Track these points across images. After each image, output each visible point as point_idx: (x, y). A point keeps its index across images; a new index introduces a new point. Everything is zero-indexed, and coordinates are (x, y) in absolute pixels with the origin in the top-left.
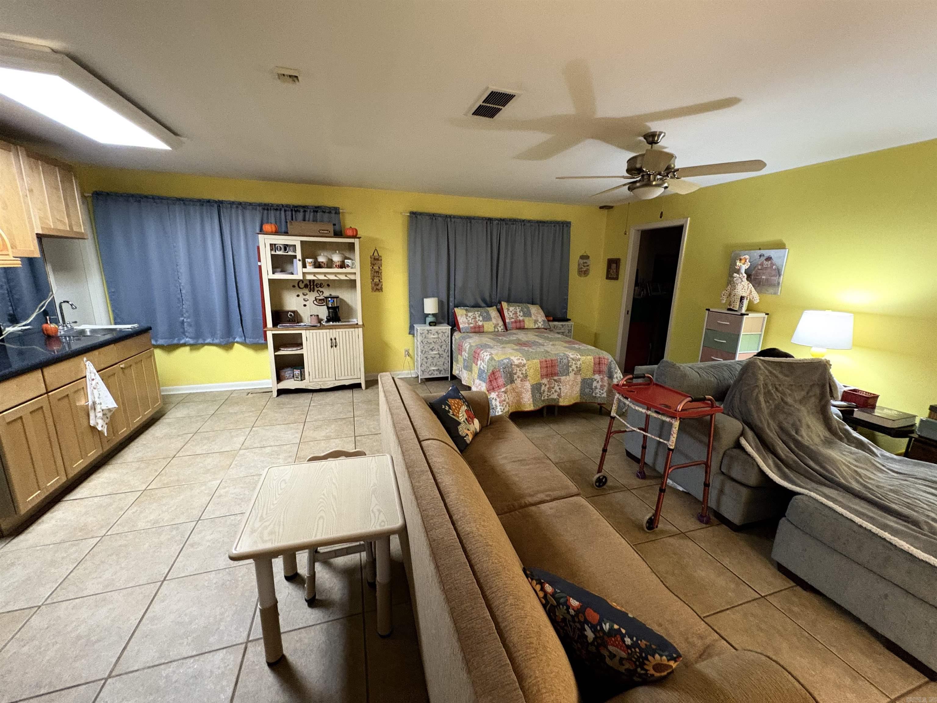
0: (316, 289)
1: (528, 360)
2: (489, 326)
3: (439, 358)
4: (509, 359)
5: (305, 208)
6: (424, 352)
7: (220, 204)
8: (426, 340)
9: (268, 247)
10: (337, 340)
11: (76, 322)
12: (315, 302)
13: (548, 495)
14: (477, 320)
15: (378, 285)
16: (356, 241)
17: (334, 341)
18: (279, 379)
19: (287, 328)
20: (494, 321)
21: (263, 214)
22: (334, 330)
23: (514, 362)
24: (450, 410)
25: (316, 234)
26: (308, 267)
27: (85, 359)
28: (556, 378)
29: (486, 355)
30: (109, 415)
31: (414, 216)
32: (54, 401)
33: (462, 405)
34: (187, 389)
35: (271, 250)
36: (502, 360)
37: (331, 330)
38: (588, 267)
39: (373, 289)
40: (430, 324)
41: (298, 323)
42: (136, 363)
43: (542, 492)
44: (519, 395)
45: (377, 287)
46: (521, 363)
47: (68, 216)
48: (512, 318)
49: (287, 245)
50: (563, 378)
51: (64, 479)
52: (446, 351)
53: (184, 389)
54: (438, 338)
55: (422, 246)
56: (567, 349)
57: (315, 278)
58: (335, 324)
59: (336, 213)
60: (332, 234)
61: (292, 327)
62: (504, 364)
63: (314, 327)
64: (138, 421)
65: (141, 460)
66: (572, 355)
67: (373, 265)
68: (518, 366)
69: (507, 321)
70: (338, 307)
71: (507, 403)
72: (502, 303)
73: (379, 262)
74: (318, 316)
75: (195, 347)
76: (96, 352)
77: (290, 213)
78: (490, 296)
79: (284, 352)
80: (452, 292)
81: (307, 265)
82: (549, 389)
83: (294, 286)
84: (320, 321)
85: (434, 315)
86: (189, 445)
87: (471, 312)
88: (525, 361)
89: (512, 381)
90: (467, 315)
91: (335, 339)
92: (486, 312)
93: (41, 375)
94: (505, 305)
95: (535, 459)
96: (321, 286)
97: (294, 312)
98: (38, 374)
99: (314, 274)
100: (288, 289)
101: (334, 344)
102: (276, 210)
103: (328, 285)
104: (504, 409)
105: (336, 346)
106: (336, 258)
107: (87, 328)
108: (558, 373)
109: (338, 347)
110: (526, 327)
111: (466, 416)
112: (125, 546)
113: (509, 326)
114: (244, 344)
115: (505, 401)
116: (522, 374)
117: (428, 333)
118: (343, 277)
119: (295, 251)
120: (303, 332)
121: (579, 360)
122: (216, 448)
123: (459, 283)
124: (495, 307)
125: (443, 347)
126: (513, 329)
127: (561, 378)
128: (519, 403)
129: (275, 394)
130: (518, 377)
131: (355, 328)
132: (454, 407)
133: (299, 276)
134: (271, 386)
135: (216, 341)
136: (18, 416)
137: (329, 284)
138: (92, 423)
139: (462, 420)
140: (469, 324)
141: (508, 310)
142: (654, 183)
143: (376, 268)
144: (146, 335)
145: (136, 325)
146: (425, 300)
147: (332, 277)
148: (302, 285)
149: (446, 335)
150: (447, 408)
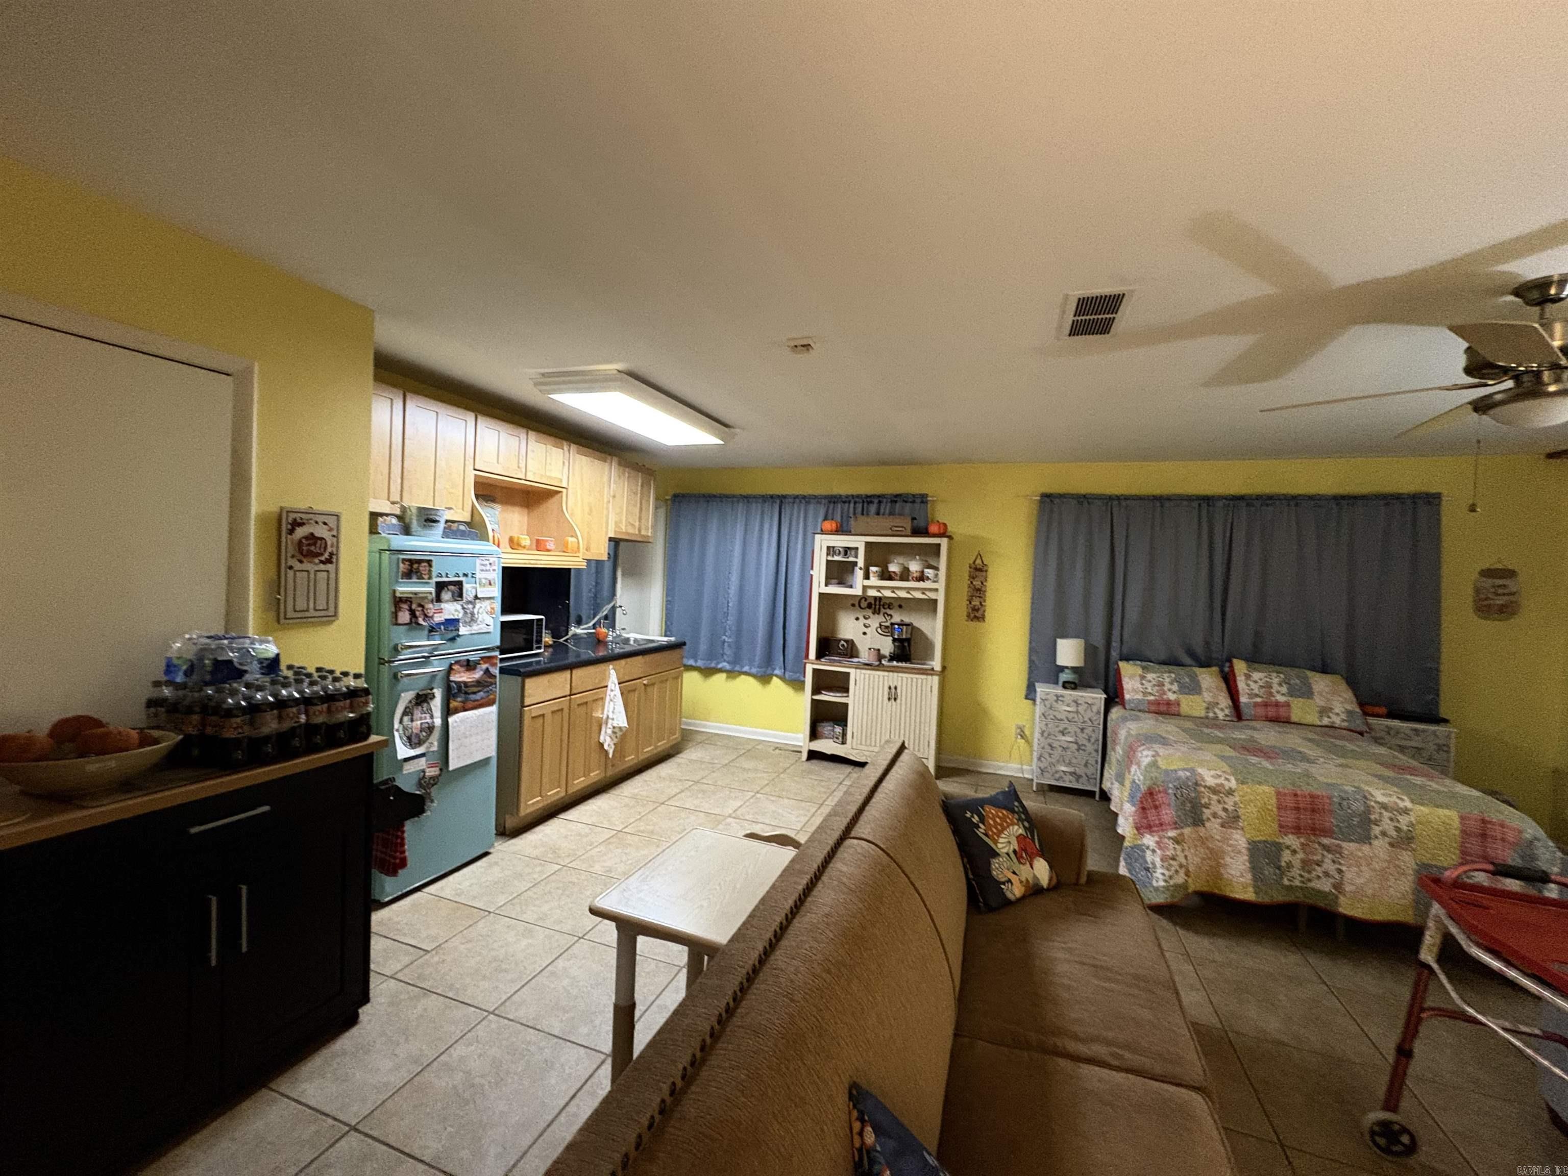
0: (883, 610)
1: (1243, 783)
2: (1192, 705)
3: (1078, 750)
4: (1192, 771)
5: (880, 498)
6: (1046, 734)
7: (782, 499)
8: (1051, 712)
9: (825, 550)
10: (899, 690)
11: (623, 629)
12: (879, 630)
13: (1120, 1057)
14: (1166, 688)
15: (977, 610)
16: (944, 542)
17: (893, 690)
18: (814, 735)
19: (832, 662)
20: (1207, 696)
21: (828, 508)
22: (896, 674)
23: (1203, 780)
24: (981, 825)
25: (885, 532)
26: (871, 578)
27: (611, 667)
28: (1326, 841)
29: (1145, 756)
30: (619, 734)
31: (1048, 500)
32: (574, 706)
33: (1013, 824)
34: (716, 728)
35: (828, 554)
36: (1176, 771)
37: (891, 674)
38: (1512, 598)
39: (968, 616)
40: (1065, 685)
41: (852, 657)
42: (662, 682)
43: (1109, 1043)
44: (1215, 858)
45: (977, 614)
46: (1222, 785)
47: (640, 519)
48: (1257, 696)
49: (849, 548)
50: (1349, 847)
51: (563, 794)
52: (1093, 740)
53: (712, 727)
54: (1077, 712)
55: (1061, 549)
56: (1376, 780)
57: (878, 594)
58: (900, 664)
59: (922, 502)
60: (909, 532)
61: (839, 662)
62: (1178, 779)
63: (868, 666)
64: (648, 751)
65: (634, 797)
66: (1379, 795)
67: (972, 578)
68: (1214, 790)
69: (1243, 699)
70: (908, 640)
71: (1181, 866)
72: (1235, 661)
73: (984, 574)
74: (879, 650)
75: (733, 675)
76: (623, 662)
77: (861, 505)
78: (1207, 644)
79: (826, 697)
80: (1116, 633)
81: (871, 575)
82: (1306, 865)
83: (853, 605)
84: (880, 657)
85: (1075, 670)
86: (683, 794)
87: (1155, 672)
88: (1233, 784)
89: (1198, 821)
90: (1143, 678)
91: (896, 688)
92: (1189, 676)
93: (569, 676)
94: (1240, 666)
95: (1136, 977)
96: (890, 606)
97: (847, 641)
98: (567, 674)
99: (879, 589)
100: (845, 608)
101: (893, 695)
102: (844, 502)
103: (900, 606)
104: (1171, 877)
105: (895, 699)
106: (914, 567)
107: (632, 636)
108: (1333, 832)
109: (898, 701)
110: (1294, 718)
111: (1015, 845)
112: (574, 884)
113: (1245, 711)
114: (782, 678)
115: (1173, 859)
116: (1225, 810)
117: (1056, 701)
118: (918, 595)
119: (856, 557)
120: (852, 671)
121: (1406, 811)
122: (706, 807)
123: (1133, 614)
124: (1215, 669)
125: (1088, 731)
126: (1255, 718)
127: (1344, 845)
128: (1216, 871)
129: (805, 755)
130: (1215, 815)
131: (927, 674)
132: (991, 822)
133: (857, 591)
134: (801, 744)
135: (754, 670)
136: (541, 713)
137: (901, 604)
138: (602, 740)
139: (1005, 850)
140: (1145, 694)
141: (1248, 677)
142: (1552, 388)
143: (977, 583)
144: (678, 651)
145: (673, 639)
146: (1059, 641)
147: (903, 594)
148: (864, 604)
149: (1095, 709)
150: (976, 819)
